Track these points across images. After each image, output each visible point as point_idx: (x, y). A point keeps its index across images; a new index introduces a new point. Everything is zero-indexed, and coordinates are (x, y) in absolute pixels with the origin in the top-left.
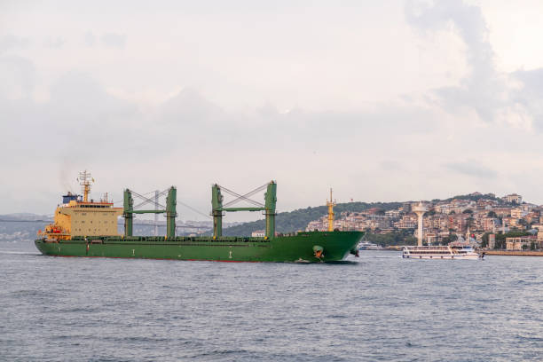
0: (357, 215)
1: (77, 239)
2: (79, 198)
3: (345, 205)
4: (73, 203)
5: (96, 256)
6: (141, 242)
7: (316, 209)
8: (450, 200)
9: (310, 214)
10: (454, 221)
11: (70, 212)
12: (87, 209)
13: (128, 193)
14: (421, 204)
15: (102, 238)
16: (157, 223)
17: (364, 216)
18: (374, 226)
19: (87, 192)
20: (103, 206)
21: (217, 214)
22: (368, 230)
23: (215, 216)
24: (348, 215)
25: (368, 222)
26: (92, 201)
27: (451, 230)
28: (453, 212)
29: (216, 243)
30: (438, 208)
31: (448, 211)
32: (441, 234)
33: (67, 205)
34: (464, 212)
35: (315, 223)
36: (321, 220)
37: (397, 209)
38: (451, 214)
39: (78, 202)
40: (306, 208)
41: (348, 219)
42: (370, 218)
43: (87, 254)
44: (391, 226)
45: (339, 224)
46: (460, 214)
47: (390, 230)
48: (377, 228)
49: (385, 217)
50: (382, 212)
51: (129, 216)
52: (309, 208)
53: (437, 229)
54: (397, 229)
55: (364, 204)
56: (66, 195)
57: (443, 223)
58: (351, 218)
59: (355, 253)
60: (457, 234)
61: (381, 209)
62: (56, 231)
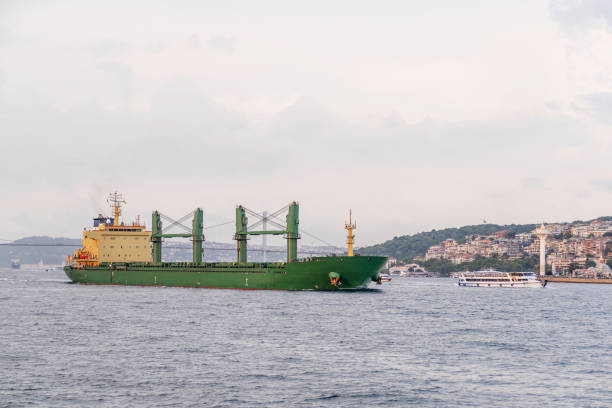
0: (483, 238)
1: (104, 265)
2: (108, 221)
3: (474, 227)
4: (101, 226)
5: (121, 284)
6: (165, 269)
7: (441, 232)
8: (589, 223)
9: (434, 238)
10: (592, 245)
11: (98, 236)
12: (116, 233)
13: (157, 216)
14: (543, 226)
15: (127, 265)
16: (265, 249)
17: (492, 239)
18: (501, 251)
19: (118, 214)
20: (135, 229)
21: (242, 238)
22: (495, 256)
23: (239, 240)
24: (473, 239)
25: (495, 246)
26: (122, 223)
27: (589, 255)
28: (592, 235)
29: (236, 269)
30: (574, 231)
31: (586, 234)
32: (577, 260)
33: (97, 229)
34: (604, 236)
35: (436, 247)
36: (443, 245)
37: (528, 232)
38: (589, 237)
39: (107, 225)
40: (430, 230)
41: (473, 243)
42: (498, 242)
43: (111, 282)
44: (521, 250)
45: (463, 249)
46: (600, 237)
47: (518, 256)
48: (505, 254)
49: (514, 241)
50: (511, 235)
51: (157, 240)
52: (434, 230)
53: (573, 255)
54: (526, 254)
55: (496, 226)
56: (97, 217)
57: (580, 248)
58: (477, 242)
59: (378, 280)
60: (595, 260)
61: (511, 232)
62: (82, 256)
